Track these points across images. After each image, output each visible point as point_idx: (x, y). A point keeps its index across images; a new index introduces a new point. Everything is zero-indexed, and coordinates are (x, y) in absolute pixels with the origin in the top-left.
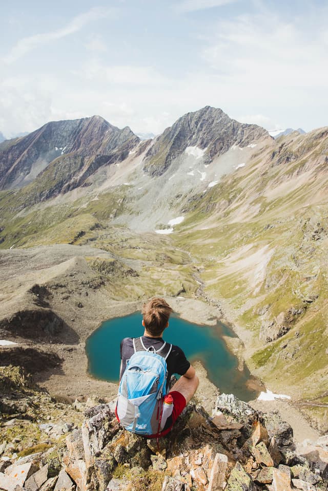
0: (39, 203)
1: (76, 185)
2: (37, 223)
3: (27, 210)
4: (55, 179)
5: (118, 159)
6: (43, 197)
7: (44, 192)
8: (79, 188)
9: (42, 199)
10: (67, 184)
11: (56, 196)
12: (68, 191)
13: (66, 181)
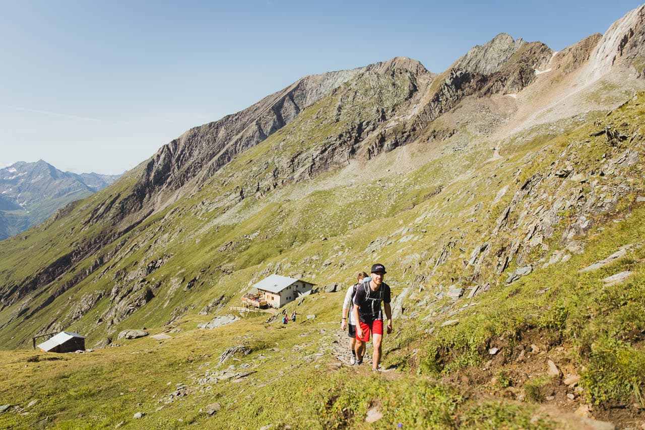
0: (289, 186)
1: (403, 137)
2: (281, 236)
3: (247, 206)
4: (338, 121)
5: (509, 83)
6: (301, 170)
7: (303, 156)
8: (416, 145)
9: (297, 175)
10: (376, 133)
11: (341, 167)
12: (379, 152)
13: (371, 126)
